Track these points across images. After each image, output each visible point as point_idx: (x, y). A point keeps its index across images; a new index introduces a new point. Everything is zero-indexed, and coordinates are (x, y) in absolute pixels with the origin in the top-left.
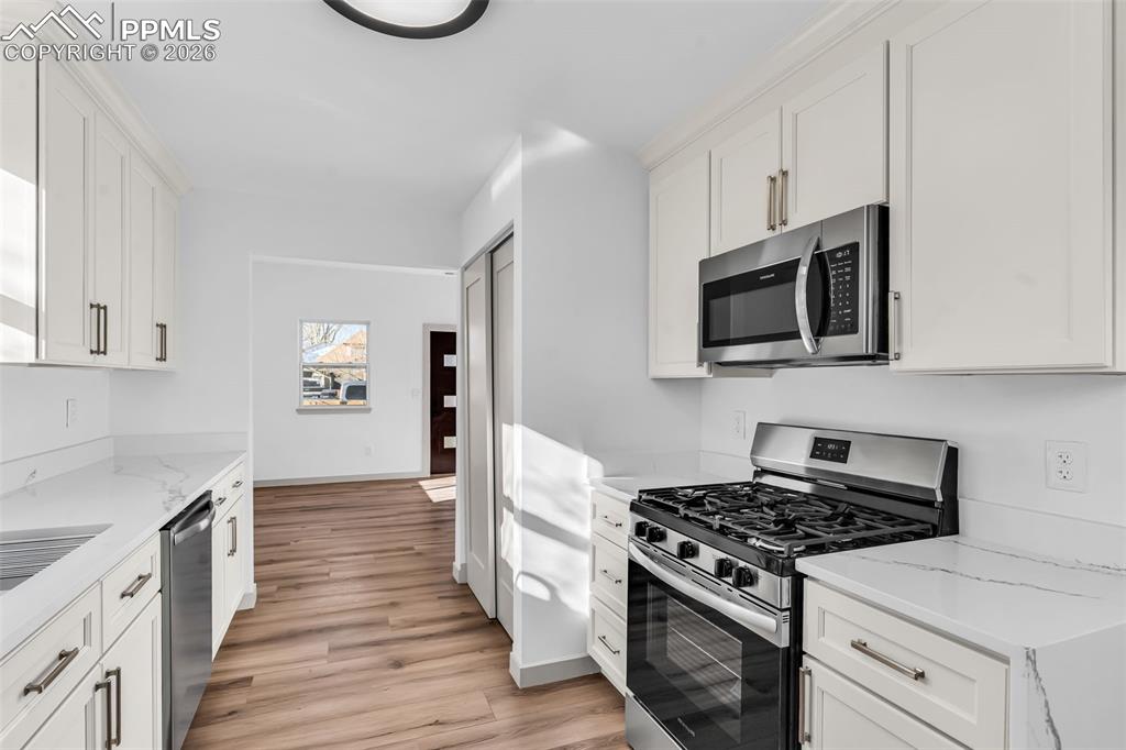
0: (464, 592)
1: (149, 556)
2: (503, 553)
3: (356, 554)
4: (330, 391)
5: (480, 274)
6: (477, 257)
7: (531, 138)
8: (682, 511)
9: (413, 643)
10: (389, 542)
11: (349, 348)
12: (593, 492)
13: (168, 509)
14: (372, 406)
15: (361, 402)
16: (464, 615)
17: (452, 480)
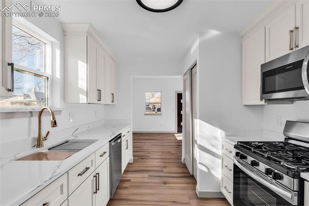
0: (184, 166)
1: (106, 148)
2: (195, 156)
3: (157, 152)
4: (154, 110)
5: (188, 76)
6: (187, 72)
7: (201, 34)
8: (253, 150)
9: (169, 178)
10: (166, 150)
11: (158, 99)
12: (222, 141)
13: (111, 137)
14: (162, 113)
15: (160, 112)
16: (184, 173)
17: (181, 134)
